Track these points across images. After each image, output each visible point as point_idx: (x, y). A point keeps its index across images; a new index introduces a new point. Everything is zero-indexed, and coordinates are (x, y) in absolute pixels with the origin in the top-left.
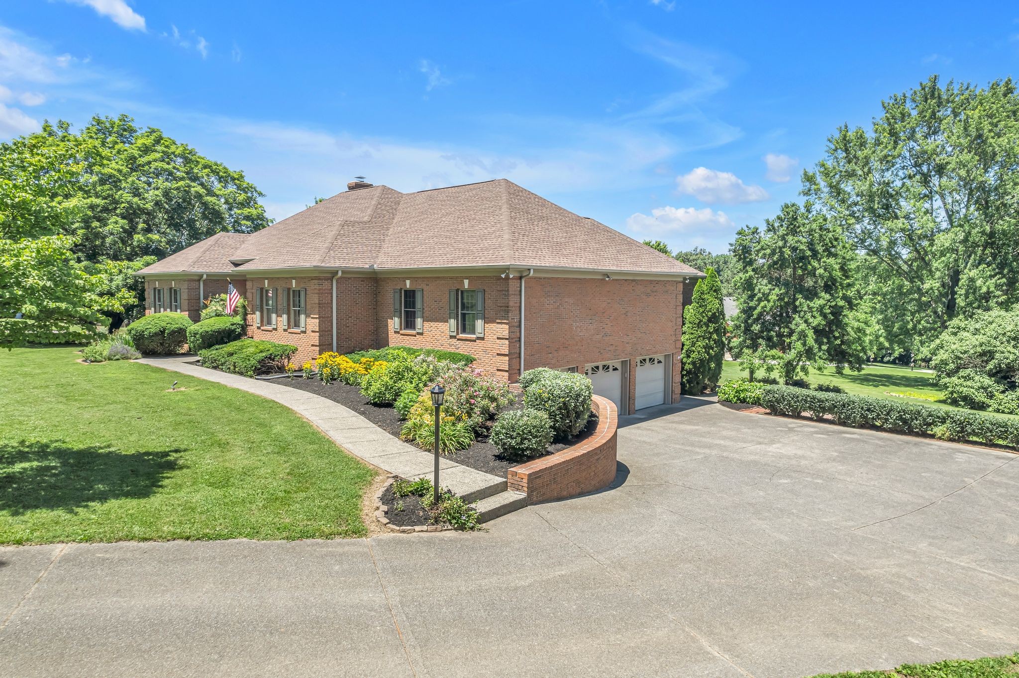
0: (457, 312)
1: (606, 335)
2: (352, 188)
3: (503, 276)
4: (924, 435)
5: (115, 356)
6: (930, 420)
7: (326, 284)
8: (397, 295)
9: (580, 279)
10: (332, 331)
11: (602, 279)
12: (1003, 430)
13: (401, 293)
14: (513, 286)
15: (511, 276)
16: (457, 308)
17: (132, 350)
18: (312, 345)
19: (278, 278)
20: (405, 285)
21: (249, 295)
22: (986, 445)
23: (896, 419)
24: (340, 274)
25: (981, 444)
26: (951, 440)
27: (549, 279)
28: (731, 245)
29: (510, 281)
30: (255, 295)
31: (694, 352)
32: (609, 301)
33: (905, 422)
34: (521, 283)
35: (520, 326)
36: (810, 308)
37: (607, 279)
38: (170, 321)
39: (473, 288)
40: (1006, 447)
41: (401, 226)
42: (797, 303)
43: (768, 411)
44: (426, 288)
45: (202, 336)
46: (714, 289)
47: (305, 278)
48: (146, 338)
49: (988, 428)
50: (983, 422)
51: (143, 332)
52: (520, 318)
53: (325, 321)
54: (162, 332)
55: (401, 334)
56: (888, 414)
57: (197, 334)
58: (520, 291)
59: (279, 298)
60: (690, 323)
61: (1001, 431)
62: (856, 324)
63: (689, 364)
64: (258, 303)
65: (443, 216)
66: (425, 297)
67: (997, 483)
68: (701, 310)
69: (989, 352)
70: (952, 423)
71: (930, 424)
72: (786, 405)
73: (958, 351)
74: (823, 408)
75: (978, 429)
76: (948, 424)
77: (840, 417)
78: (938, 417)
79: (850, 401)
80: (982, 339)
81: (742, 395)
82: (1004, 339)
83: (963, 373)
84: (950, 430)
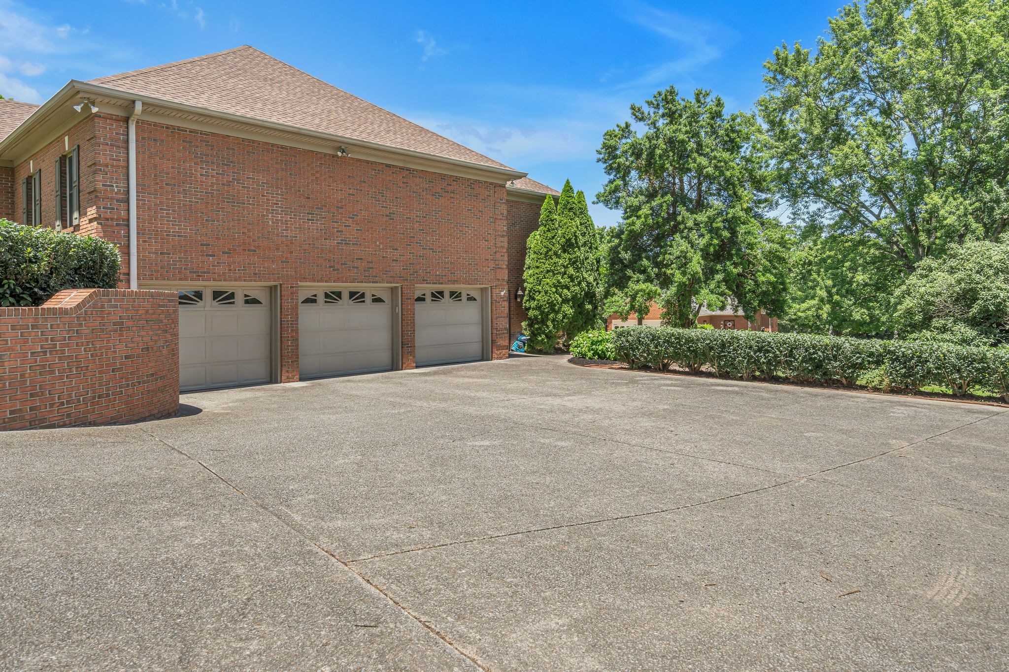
4: (851, 385)
9: (283, 148)
11: (332, 156)
12: (980, 366)
22: (954, 396)
23: (802, 361)
25: (944, 395)
26: (893, 391)
29: (97, 120)
31: (540, 292)
32: (352, 191)
33: (818, 365)
35: (128, 200)
36: (697, 224)
37: (342, 154)
40: (989, 399)
42: (679, 218)
43: (626, 365)
46: (568, 207)
49: (954, 366)
50: (945, 355)
52: (128, 187)
60: (535, 253)
61: (977, 370)
63: (533, 309)
67: (958, 447)
68: (550, 235)
69: (971, 290)
70: (893, 361)
71: (861, 366)
72: (644, 351)
73: (929, 294)
74: (694, 351)
75: (937, 368)
76: (887, 365)
77: (720, 364)
78: (871, 354)
79: (733, 338)
80: (959, 275)
81: (600, 348)
82: (991, 272)
83: (936, 323)
84: (891, 373)
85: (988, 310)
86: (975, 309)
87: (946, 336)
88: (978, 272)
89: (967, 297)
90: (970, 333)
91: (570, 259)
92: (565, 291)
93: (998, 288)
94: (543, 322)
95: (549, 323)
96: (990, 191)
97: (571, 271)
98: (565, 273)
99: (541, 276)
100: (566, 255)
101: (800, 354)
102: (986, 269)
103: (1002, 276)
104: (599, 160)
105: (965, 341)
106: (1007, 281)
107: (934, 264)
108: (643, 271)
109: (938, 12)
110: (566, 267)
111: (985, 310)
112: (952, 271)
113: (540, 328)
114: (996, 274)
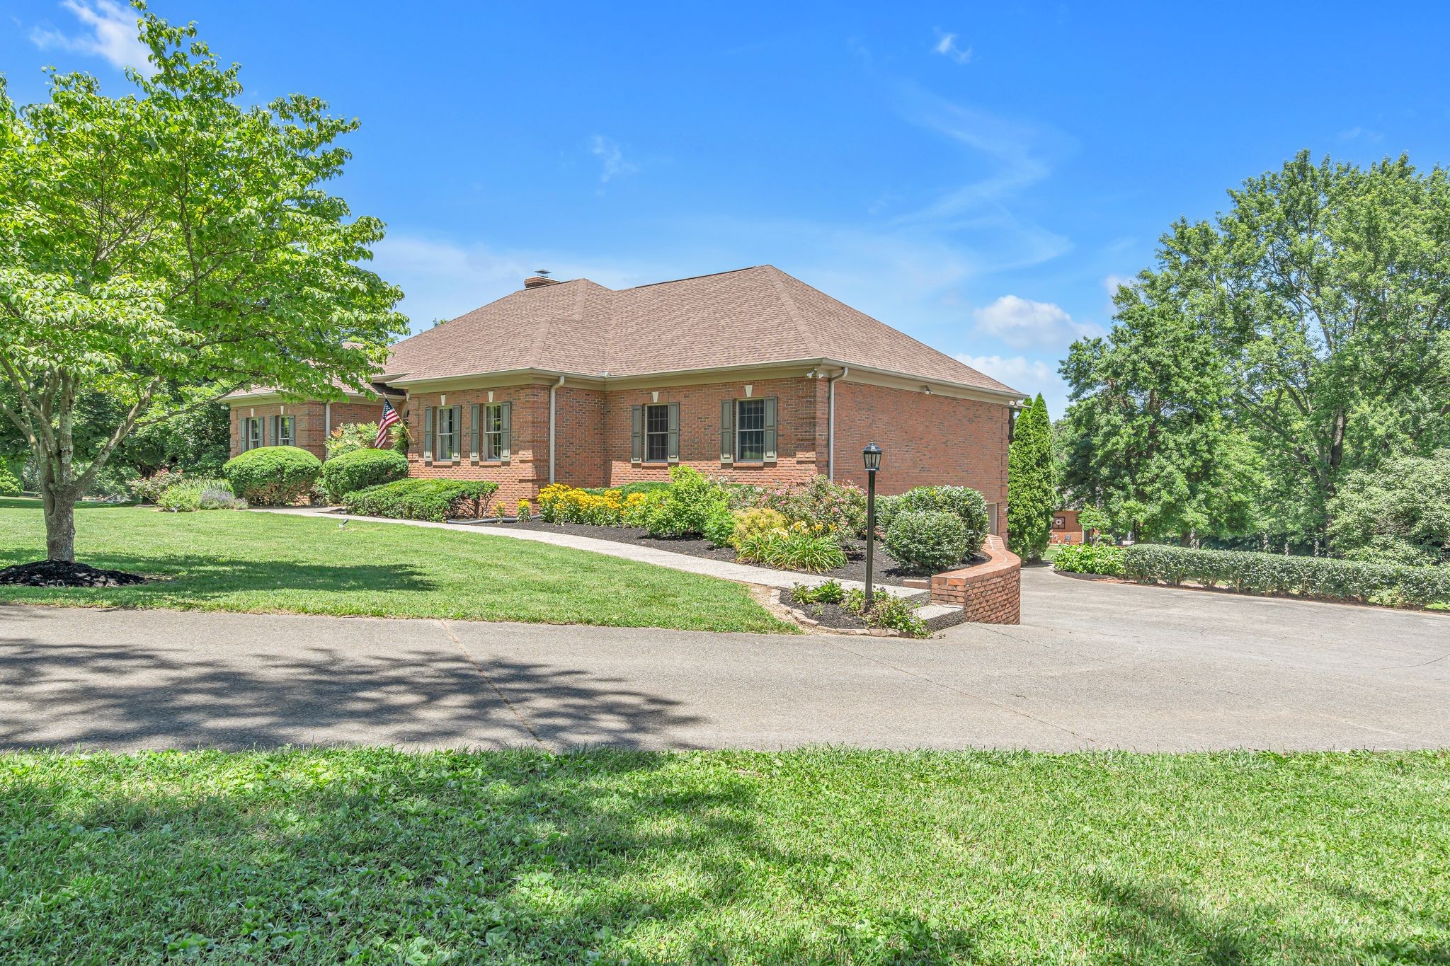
0: (734, 431)
1: (923, 469)
2: (531, 285)
3: (810, 375)
4: (1365, 602)
5: (211, 503)
6: (1373, 581)
7: (542, 396)
8: (638, 414)
9: (895, 390)
10: (548, 461)
11: (920, 393)
13: (643, 410)
14: (821, 390)
15: (821, 376)
16: (734, 425)
17: (231, 498)
18: (521, 481)
19: (463, 391)
20: (651, 398)
21: (412, 419)
23: (1326, 582)
24: (562, 381)
26: (1406, 607)
27: (860, 385)
28: (1063, 363)
29: (818, 383)
30: (422, 418)
32: (927, 424)
33: (1339, 585)
34: (830, 387)
35: (828, 445)
36: (1178, 445)
37: (927, 393)
38: (290, 457)
39: (759, 397)
41: (626, 328)
42: (1161, 438)
43: (1131, 581)
44: (683, 401)
45: (350, 473)
46: (1042, 421)
47: (509, 388)
48: (257, 479)
51: (252, 470)
52: (829, 435)
53: (539, 445)
54: (281, 470)
55: (644, 468)
56: (1314, 575)
57: (341, 469)
58: (829, 398)
59: (464, 419)
62: (1239, 467)
64: (429, 429)
65: (688, 312)
66: (683, 413)
69: (1413, 509)
70: (1407, 583)
71: (1375, 587)
72: (1162, 569)
73: (1370, 511)
74: (1217, 570)
75: (1445, 590)
76: (1400, 586)
77: (1242, 582)
78: (1384, 576)
79: (1257, 560)
80: (1401, 493)
81: (1090, 562)
82: (1433, 492)
83: (1377, 539)
84: (1405, 593)
85: (1430, 529)
86: (1417, 528)
87: (1389, 553)
88: (1420, 491)
89: (1411, 516)
90: (1413, 551)
91: (1044, 474)
92: (1040, 505)
93: (1441, 509)
94: (1021, 535)
95: (1026, 536)
96: (1414, 400)
97: (1045, 484)
98: (1039, 487)
99: (1019, 490)
100: (1040, 469)
101: (1324, 576)
102: (1429, 490)
103: (1444, 497)
104: (1060, 371)
105: (1408, 560)
106: (1449, 501)
107: (1367, 479)
108: (1123, 488)
109: (1370, 213)
110: (1040, 481)
111: (1428, 530)
112: (1388, 487)
113: (1017, 541)
114: (1438, 494)
